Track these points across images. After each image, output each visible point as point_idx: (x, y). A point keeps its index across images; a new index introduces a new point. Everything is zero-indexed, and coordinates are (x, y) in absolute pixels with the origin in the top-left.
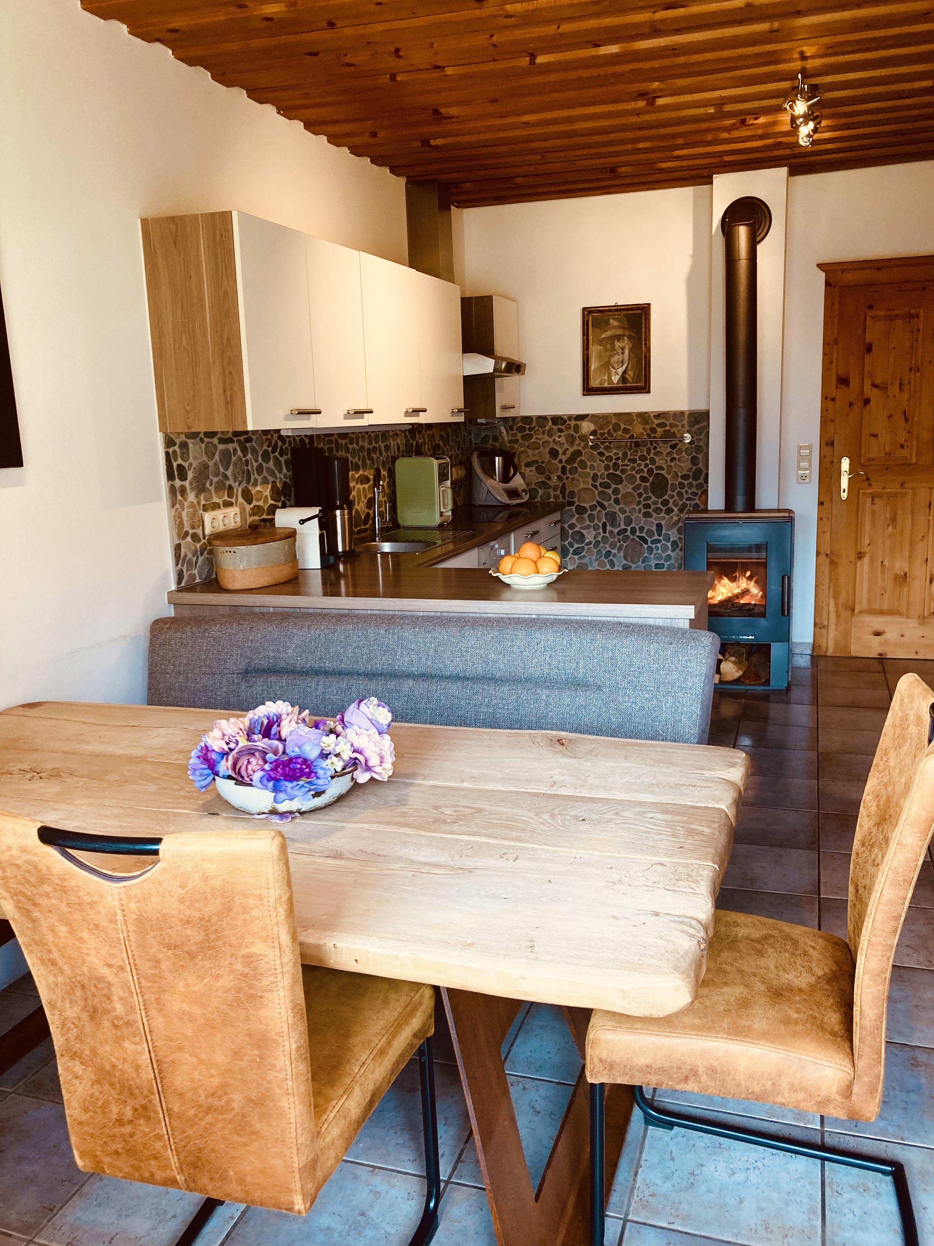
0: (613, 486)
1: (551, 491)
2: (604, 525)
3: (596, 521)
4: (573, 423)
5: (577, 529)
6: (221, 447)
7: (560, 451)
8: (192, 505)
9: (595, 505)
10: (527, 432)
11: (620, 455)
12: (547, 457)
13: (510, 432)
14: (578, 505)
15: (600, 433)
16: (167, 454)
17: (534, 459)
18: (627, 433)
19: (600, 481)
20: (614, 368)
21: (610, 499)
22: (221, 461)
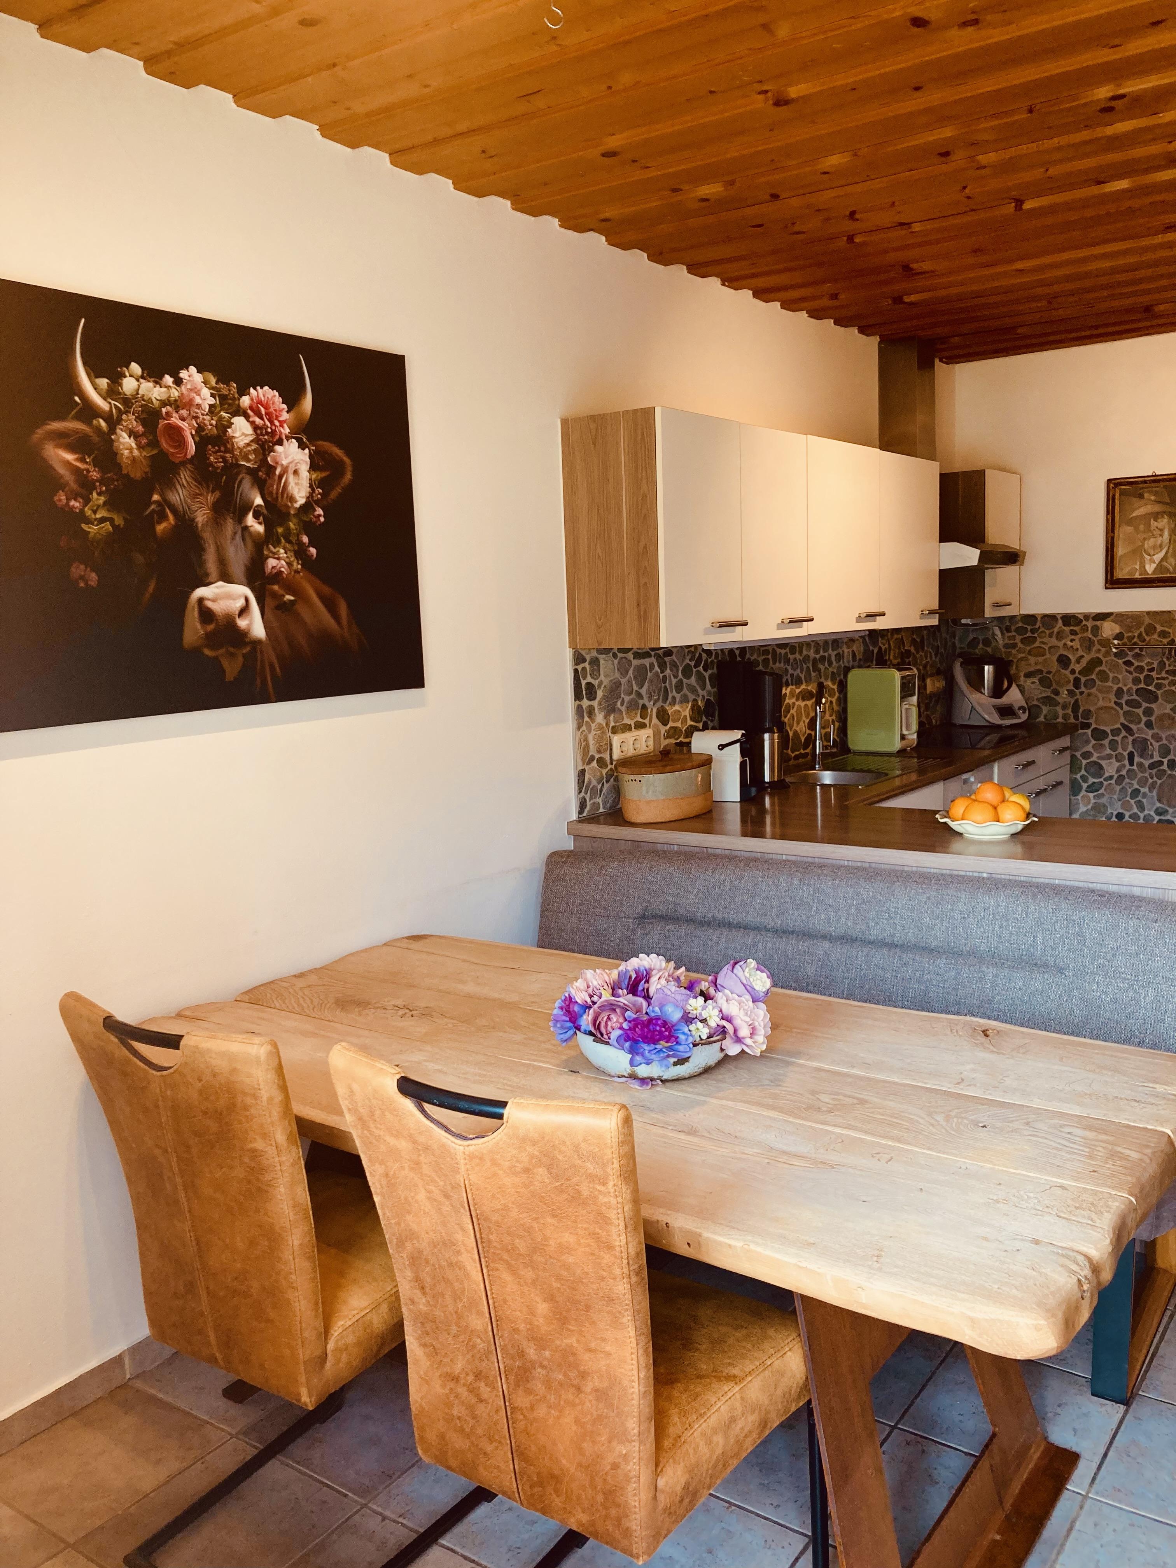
0: (1145, 705)
1: (1059, 709)
2: (1131, 756)
3: (1120, 750)
4: (1090, 624)
5: (1094, 759)
6: (636, 662)
7: (1073, 659)
8: (600, 727)
9: (1119, 729)
10: (1029, 634)
11: (1155, 666)
12: (1055, 666)
13: (1007, 635)
14: (1095, 728)
15: (1128, 637)
16: (576, 671)
17: (1038, 667)
18: (1165, 637)
19: (1126, 697)
20: (1149, 555)
21: (1139, 722)
22: (635, 677)
